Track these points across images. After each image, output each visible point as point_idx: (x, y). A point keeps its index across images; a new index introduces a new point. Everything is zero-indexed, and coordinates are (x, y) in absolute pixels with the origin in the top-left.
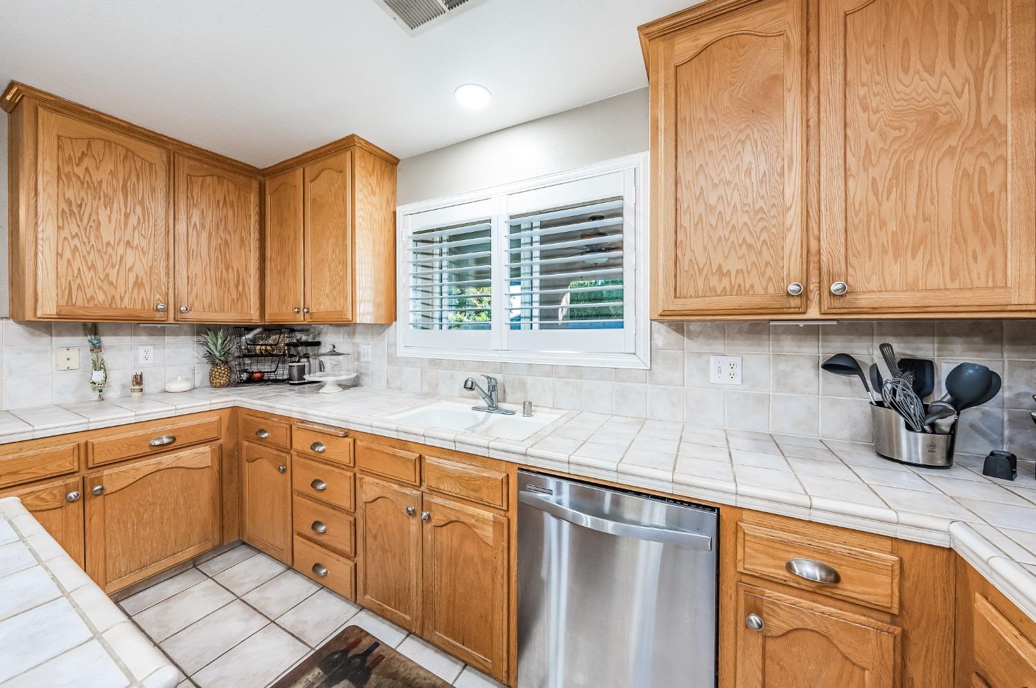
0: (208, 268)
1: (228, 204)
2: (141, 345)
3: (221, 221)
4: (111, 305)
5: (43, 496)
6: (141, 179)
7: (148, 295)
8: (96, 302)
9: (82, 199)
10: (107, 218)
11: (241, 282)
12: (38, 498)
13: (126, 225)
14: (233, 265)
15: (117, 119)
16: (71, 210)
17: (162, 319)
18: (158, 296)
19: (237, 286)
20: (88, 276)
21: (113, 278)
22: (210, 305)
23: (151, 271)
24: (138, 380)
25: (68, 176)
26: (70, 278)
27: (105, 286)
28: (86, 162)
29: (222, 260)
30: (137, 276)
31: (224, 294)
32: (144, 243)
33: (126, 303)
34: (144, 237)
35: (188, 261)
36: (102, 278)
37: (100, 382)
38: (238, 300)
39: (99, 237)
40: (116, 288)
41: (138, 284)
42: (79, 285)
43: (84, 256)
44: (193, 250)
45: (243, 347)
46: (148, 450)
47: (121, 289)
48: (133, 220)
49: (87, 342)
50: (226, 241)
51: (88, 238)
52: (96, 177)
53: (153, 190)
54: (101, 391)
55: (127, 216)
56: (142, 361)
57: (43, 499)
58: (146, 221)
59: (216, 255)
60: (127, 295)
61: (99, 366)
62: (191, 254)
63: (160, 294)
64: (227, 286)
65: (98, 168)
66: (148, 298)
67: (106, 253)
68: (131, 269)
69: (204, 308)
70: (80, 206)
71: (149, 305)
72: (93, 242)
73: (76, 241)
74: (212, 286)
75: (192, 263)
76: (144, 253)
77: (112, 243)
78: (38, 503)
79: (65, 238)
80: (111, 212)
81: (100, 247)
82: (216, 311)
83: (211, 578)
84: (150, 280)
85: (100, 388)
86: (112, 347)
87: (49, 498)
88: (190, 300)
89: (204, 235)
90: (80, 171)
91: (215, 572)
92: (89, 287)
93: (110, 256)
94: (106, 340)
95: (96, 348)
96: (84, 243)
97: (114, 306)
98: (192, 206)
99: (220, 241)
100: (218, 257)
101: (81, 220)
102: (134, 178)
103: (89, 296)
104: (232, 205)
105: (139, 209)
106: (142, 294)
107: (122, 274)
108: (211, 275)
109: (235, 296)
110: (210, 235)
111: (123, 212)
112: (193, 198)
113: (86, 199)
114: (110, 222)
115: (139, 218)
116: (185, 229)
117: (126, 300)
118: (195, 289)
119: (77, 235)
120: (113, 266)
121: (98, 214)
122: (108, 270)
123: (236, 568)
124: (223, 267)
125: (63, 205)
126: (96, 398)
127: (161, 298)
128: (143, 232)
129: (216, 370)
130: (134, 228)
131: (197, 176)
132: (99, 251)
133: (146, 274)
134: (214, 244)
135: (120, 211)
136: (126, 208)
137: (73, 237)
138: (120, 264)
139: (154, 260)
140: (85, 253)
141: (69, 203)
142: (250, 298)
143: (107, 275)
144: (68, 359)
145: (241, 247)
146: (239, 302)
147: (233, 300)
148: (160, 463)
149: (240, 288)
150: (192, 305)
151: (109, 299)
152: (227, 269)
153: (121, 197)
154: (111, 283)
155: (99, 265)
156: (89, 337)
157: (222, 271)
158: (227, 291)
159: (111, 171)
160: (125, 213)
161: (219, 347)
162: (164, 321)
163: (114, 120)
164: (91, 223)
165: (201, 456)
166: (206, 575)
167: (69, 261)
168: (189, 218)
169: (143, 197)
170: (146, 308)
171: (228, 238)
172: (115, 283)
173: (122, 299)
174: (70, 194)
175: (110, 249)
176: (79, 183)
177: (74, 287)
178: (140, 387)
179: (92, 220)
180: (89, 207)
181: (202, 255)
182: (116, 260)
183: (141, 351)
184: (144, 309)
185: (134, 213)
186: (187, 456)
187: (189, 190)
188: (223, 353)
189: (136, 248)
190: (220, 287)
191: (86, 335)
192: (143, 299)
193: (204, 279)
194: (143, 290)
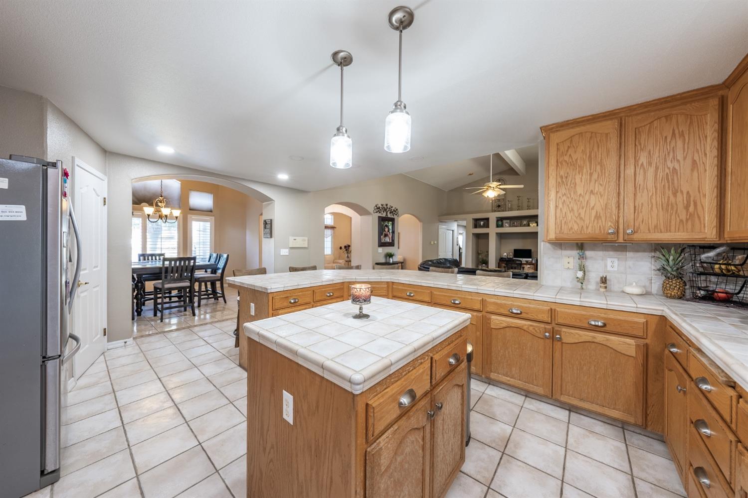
0: (654, 197)
1: (677, 135)
2: (609, 258)
3: (669, 153)
4: (581, 232)
5: (536, 329)
6: (600, 147)
7: (604, 223)
8: (573, 230)
9: (568, 173)
10: (580, 181)
11: (692, 203)
12: (534, 329)
13: (590, 181)
14: (682, 189)
15: (585, 117)
16: (563, 182)
17: (614, 240)
18: (610, 224)
19: (687, 207)
20: (569, 215)
21: (582, 215)
22: (656, 227)
23: (606, 207)
24: (604, 280)
25: (561, 164)
26: (561, 218)
27: (578, 221)
28: (571, 151)
29: (669, 188)
30: (597, 212)
31: (671, 216)
32: (601, 189)
33: (589, 230)
34: (601, 185)
35: (635, 195)
36: (577, 215)
37: (580, 278)
38: (687, 220)
39: (575, 192)
40: (584, 221)
41: (598, 217)
42: (565, 222)
43: (568, 205)
44: (640, 185)
45: (698, 265)
46: (587, 325)
47: (587, 222)
48: (595, 176)
49: (577, 254)
50: (674, 169)
51: (570, 194)
52: (574, 157)
53: (608, 152)
54: (582, 283)
55: (591, 174)
56: (609, 268)
57: (536, 331)
58: (603, 174)
59: (663, 184)
60: (590, 225)
61: (582, 268)
62: (638, 189)
63: (611, 222)
64: (675, 209)
65: (575, 152)
66: (604, 225)
67: (579, 201)
68: (593, 208)
69: (649, 230)
70: (567, 177)
71: (604, 230)
72: (572, 196)
73: (564, 198)
74: (658, 211)
75: (639, 195)
76: (601, 196)
77: (582, 194)
78: (534, 331)
79: (560, 197)
80: (582, 175)
81: (576, 198)
82: (661, 232)
83: (626, 445)
84: (605, 213)
85: (582, 281)
86: (591, 258)
87: (538, 331)
88: (637, 224)
89: (651, 171)
90: (566, 158)
91: (633, 444)
92: (570, 222)
93: (581, 201)
94: (588, 253)
95: (582, 257)
96: (568, 197)
97: (583, 232)
98: (639, 151)
99: (667, 171)
100: (664, 186)
101: (567, 185)
102: (596, 149)
103: (570, 228)
104: (682, 135)
105: (598, 168)
106: (600, 223)
107: (588, 212)
108: (657, 203)
109: (683, 216)
110: (657, 168)
111: (589, 172)
112: (640, 144)
113: (569, 173)
114: (581, 181)
115: (599, 173)
116: (633, 171)
117: (590, 228)
118: (641, 215)
119: (565, 194)
120: (583, 208)
121: (575, 179)
122: (581, 211)
123: (650, 456)
124: (670, 192)
125: (559, 180)
126: (580, 287)
127: (612, 225)
128: (601, 182)
129: (667, 282)
130: (596, 181)
131: (644, 126)
132: (575, 200)
133: (603, 209)
134: (660, 174)
135: (587, 173)
136: (591, 170)
137: (563, 196)
138: (586, 207)
139: (608, 199)
140: (568, 203)
141: (562, 177)
142: (704, 217)
143: (580, 214)
144: (568, 263)
145: (692, 170)
146: (690, 223)
147: (681, 221)
148: (594, 337)
149: (691, 209)
150: (639, 228)
151: (580, 228)
152: (675, 194)
153: (588, 164)
154: (581, 218)
155: (575, 209)
156: (578, 251)
157: (669, 197)
158: (674, 213)
159: (583, 150)
160: (590, 173)
161: (671, 263)
162: (615, 241)
163: (583, 119)
164: (572, 185)
165: (628, 346)
166: (625, 440)
167: (561, 209)
168: (636, 161)
169: (601, 159)
170: (602, 232)
171: (677, 167)
172: (583, 218)
173: (587, 228)
174: (562, 173)
175: (581, 198)
176: (566, 165)
177: (563, 222)
178: (605, 285)
179: (572, 183)
180: (571, 176)
181: (648, 187)
182: (584, 204)
183: (609, 261)
184: (601, 233)
185: (596, 171)
186: (615, 341)
187: (637, 140)
188: (675, 268)
189: (597, 193)
190: (667, 211)
191: (577, 250)
192: (600, 226)
193: (650, 206)
194: (600, 221)
